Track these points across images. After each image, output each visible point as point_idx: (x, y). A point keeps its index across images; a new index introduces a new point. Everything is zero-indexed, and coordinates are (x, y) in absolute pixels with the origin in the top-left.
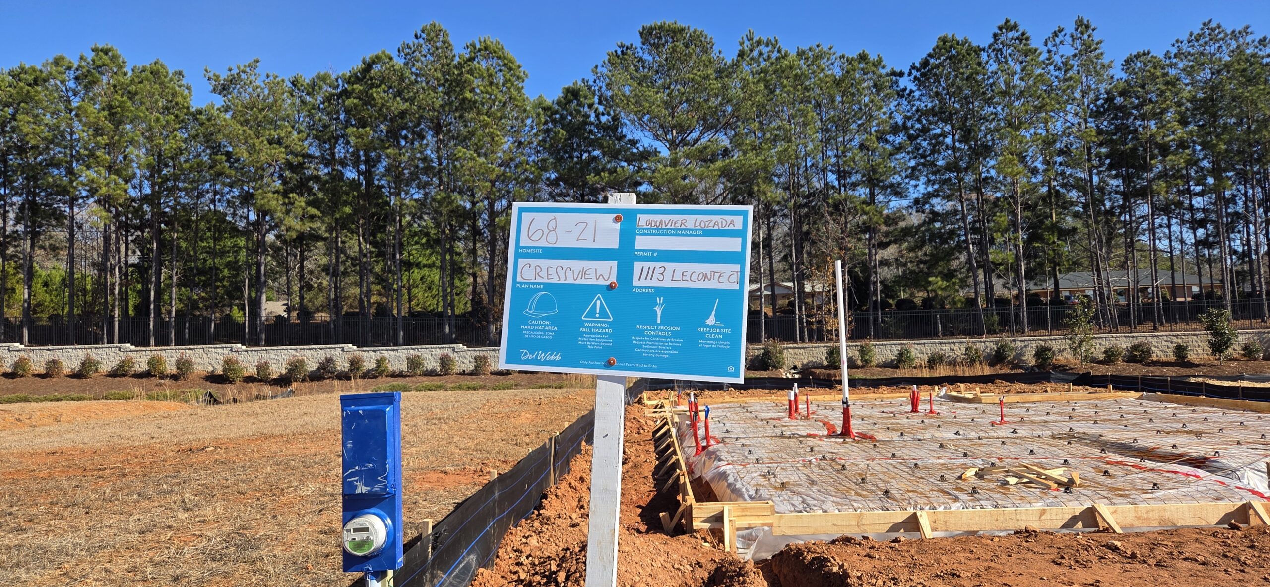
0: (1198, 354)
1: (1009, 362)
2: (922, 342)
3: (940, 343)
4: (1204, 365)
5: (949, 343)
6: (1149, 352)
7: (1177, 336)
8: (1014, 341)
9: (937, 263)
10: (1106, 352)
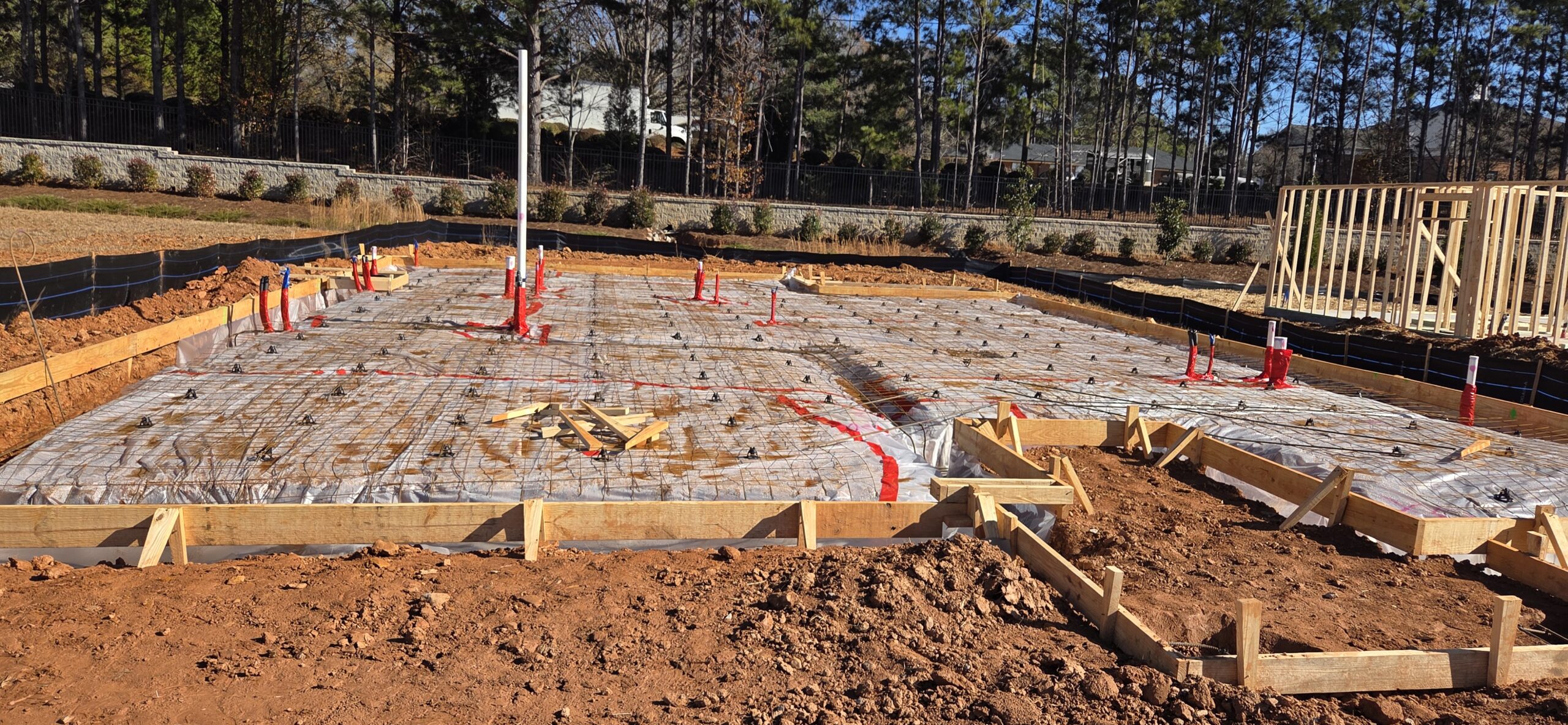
0: (1145, 251)
1: (935, 243)
2: (835, 208)
3: (857, 213)
4: (1147, 264)
5: (867, 213)
6: (1092, 244)
7: (1126, 227)
8: (944, 217)
9: (877, 108)
10: (1046, 240)
